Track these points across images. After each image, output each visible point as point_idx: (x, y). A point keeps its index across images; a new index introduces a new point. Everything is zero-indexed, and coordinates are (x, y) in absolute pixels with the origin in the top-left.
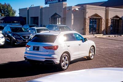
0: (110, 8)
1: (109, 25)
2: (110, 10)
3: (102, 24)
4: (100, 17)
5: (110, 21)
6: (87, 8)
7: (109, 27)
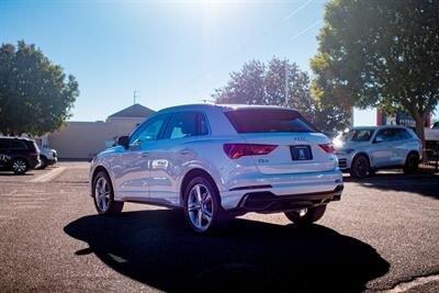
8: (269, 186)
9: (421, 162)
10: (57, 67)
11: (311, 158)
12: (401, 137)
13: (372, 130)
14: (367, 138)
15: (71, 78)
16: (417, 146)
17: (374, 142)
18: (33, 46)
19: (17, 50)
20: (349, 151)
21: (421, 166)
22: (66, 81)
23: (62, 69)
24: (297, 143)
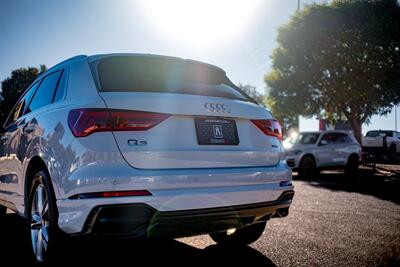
8: (145, 193)
9: (360, 163)
11: (236, 142)
12: (343, 141)
13: (317, 135)
14: (313, 141)
16: (358, 150)
17: (320, 144)
20: (297, 152)
21: (360, 167)
24: (208, 112)
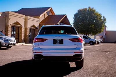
0: (29, 17)
1: (28, 33)
2: (28, 19)
3: (22, 32)
4: (21, 25)
5: (28, 30)
6: (9, 14)
7: (28, 36)
10: (100, 14)
15: (103, 17)
18: (93, 8)
19: (88, 9)
22: (102, 18)
23: (101, 14)
